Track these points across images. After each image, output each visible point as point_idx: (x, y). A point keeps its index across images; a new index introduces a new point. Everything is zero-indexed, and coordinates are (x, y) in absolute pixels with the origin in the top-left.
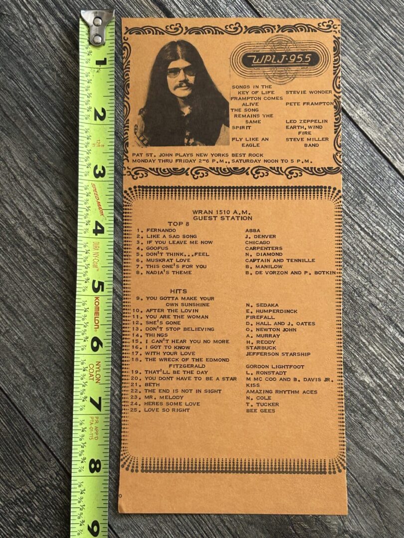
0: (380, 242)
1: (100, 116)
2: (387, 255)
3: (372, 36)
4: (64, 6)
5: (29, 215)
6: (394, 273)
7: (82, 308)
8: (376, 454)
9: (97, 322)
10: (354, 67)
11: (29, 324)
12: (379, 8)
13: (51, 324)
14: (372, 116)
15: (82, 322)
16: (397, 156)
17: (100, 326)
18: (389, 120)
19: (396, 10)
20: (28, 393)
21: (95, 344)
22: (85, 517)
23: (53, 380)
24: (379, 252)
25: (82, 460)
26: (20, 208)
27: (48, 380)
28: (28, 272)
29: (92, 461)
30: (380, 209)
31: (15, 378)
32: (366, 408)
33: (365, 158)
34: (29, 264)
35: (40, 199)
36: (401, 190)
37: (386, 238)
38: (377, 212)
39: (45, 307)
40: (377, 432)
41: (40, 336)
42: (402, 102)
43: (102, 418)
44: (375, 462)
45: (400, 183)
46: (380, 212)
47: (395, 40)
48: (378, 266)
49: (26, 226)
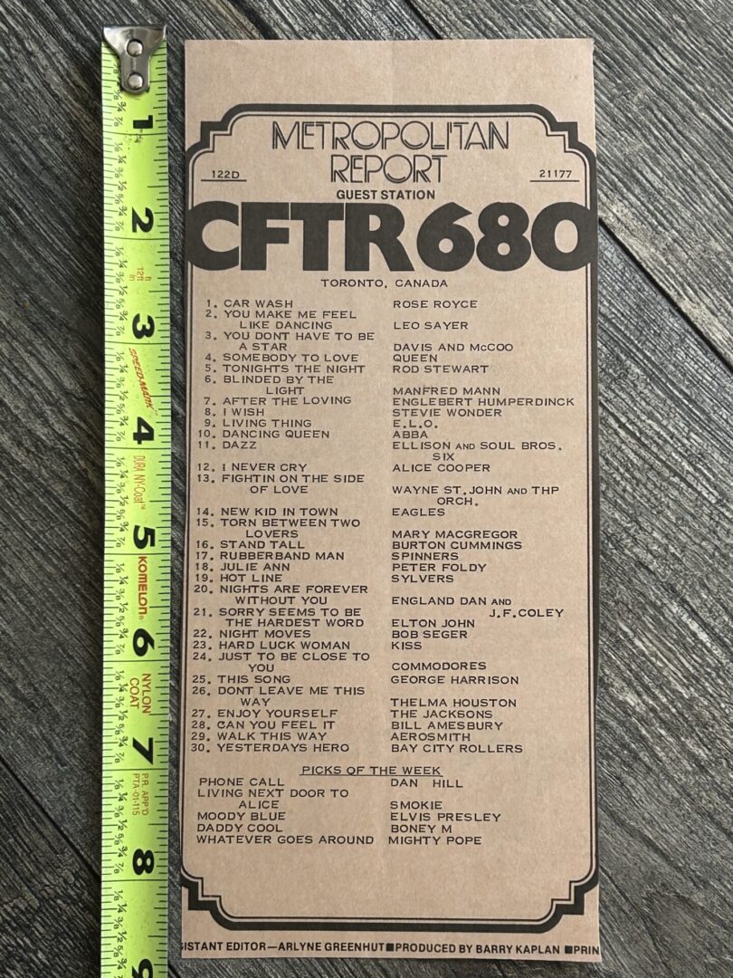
0: (655, 450)
1: (142, 224)
2: (667, 473)
3: (640, 67)
4: (74, 19)
5: (18, 408)
6: (680, 505)
7: (117, 576)
8: (647, 833)
9: (143, 602)
11: (21, 606)
12: (652, 13)
13: (61, 606)
14: (639, 216)
15: (116, 603)
16: (685, 290)
17: (149, 610)
18: (671, 223)
19: (684, 18)
21: (140, 642)
22: (126, 954)
23: (66, 708)
24: (652, 467)
25: (119, 852)
27: (56, 707)
28: (17, 511)
29: (138, 854)
30: (655, 387)
32: (630, 751)
33: (627, 295)
34: (19, 498)
35: (36, 377)
36: (693, 352)
37: (666, 441)
38: (649, 394)
39: (49, 576)
40: (648, 793)
41: (41, 628)
42: (694, 190)
43: (154, 776)
44: (645, 848)
45: (691, 341)
46: (654, 394)
47: (681, 73)
48: (651, 492)
49: (12, 428)
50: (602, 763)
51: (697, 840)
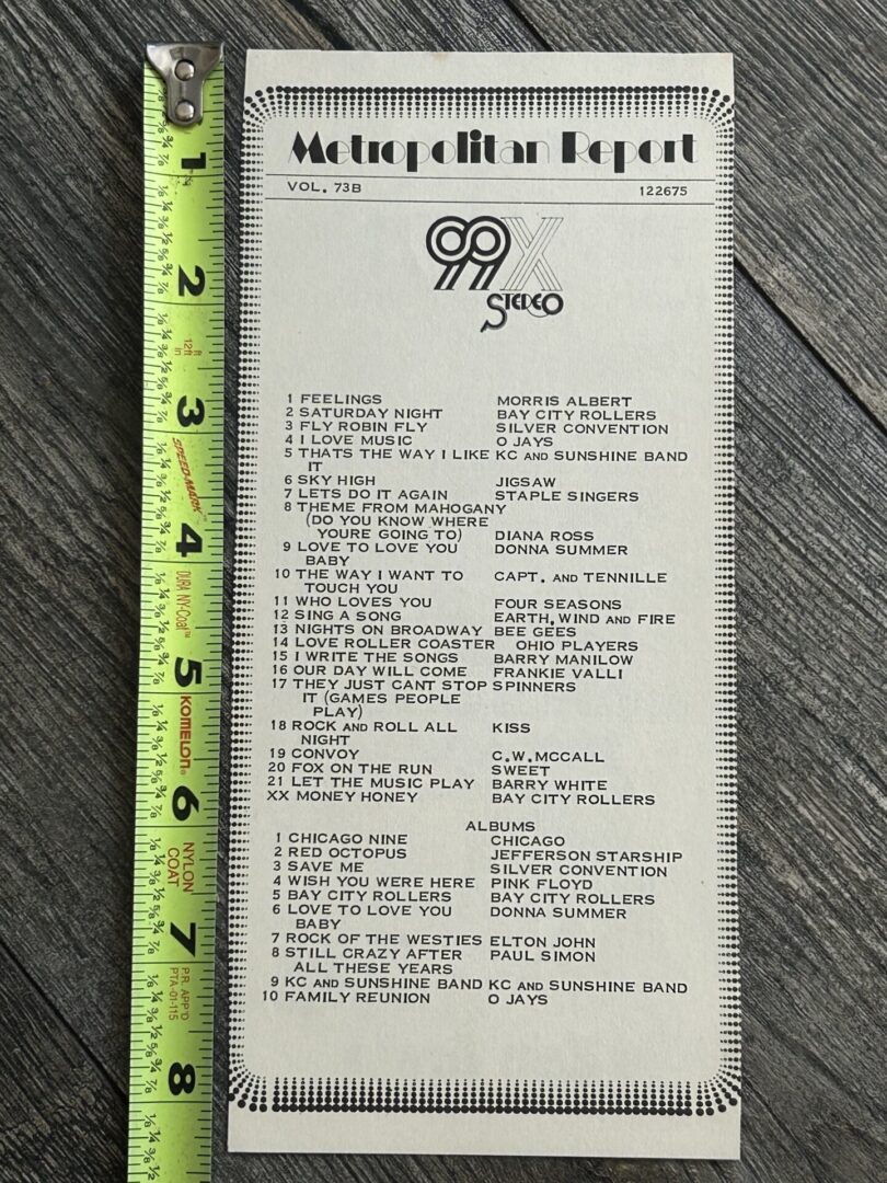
0: (824, 570)
1: (191, 285)
2: (839, 599)
3: (808, 99)
4: (111, 34)
5: (33, 510)
6: (855, 639)
7: (153, 720)
8: (813, 1049)
9: (185, 752)
10: (766, 171)
11: (34, 756)
12: (822, 33)
13: (82, 757)
14: (805, 281)
15: (152, 754)
16: (862, 373)
17: (192, 762)
18: (845, 290)
19: (862, 39)
20: (32, 914)
21: (182, 803)
23: (88, 885)
24: (820, 592)
25: (152, 1066)
26: (12, 495)
27: (75, 884)
28: (30, 639)
29: (175, 1068)
30: (825, 493)
31: (4, 880)
32: (791, 946)
33: (790, 378)
34: (33, 623)
35: (57, 472)
36: (872, 450)
37: (838, 559)
38: (817, 501)
39: (70, 720)
40: (814, 999)
41: (59, 784)
42: (874, 250)
43: (196, 972)
44: (811, 1069)
45: (869, 435)
46: (823, 501)
47: (858, 107)
48: (819, 622)
49: (26, 534)
50: (756, 961)
51: (876, 1060)
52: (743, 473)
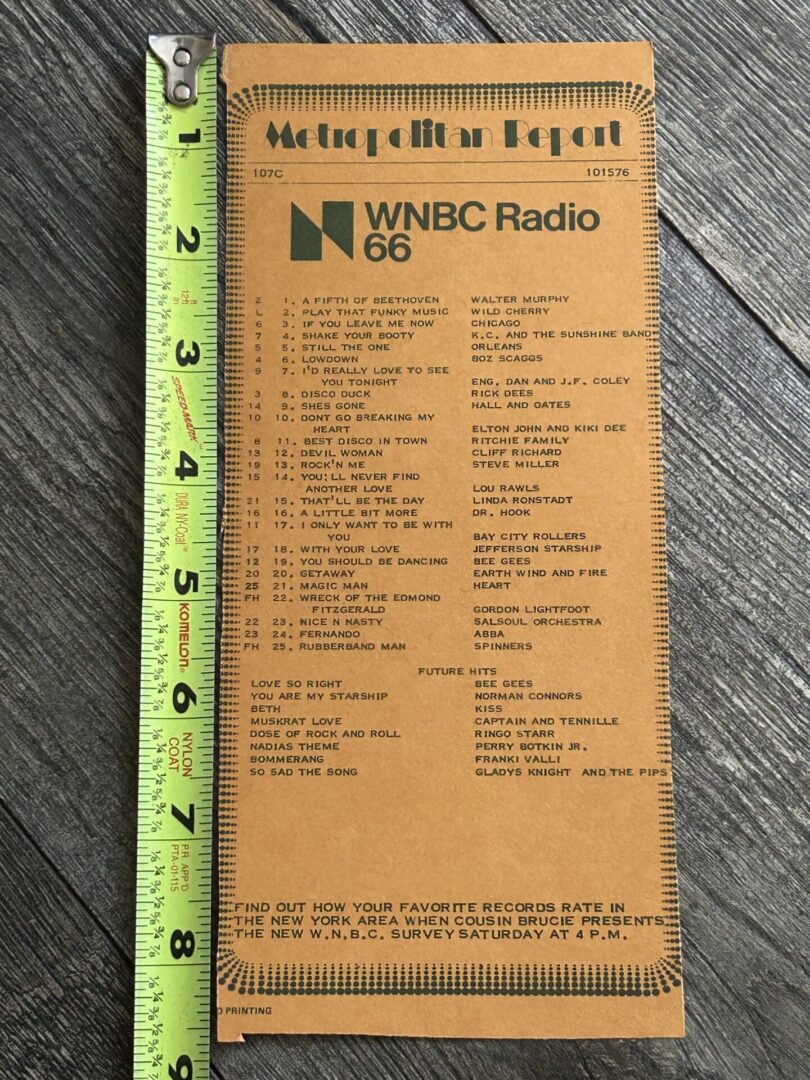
0: (752, 489)
1: (188, 244)
2: (765, 514)
3: (728, 81)
5: (48, 442)
6: (781, 550)
7: (155, 624)
8: (750, 914)
9: (184, 653)
10: (693, 144)
11: (47, 658)
12: (739, 25)
13: (92, 658)
14: (730, 238)
15: (155, 654)
16: (781, 317)
17: (190, 661)
18: (765, 246)
19: (774, 31)
21: (181, 698)
22: (162, 1049)
23: (96, 773)
24: (749, 508)
25: (155, 932)
26: (29, 428)
27: (85, 771)
28: (46, 555)
29: (177, 935)
30: (751, 422)
31: (21, 768)
32: (730, 822)
33: (717, 321)
34: (47, 540)
35: (68, 408)
36: (792, 384)
37: (764, 480)
38: (744, 429)
39: (80, 625)
40: (751, 869)
41: (71, 683)
42: (789, 211)
43: (196, 847)
44: (750, 932)
45: (789, 371)
46: (749, 428)
47: (773, 88)
48: (748, 535)
49: (41, 463)
50: (698, 835)
51: (807, 921)
52: (678, 404)
